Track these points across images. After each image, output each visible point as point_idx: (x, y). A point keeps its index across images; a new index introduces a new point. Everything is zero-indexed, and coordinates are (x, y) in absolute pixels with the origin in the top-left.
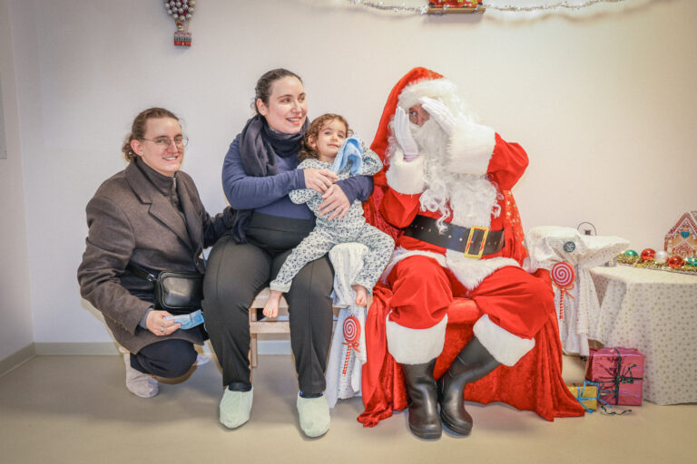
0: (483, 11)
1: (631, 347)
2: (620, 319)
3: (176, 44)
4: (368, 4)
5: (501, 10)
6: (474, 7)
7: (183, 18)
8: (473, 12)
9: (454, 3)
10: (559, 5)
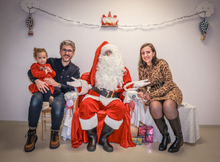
0: (118, 26)
4: (84, 24)
5: (123, 26)
6: (115, 25)
7: (31, 27)
8: (114, 27)
9: (109, 24)
10: (140, 25)
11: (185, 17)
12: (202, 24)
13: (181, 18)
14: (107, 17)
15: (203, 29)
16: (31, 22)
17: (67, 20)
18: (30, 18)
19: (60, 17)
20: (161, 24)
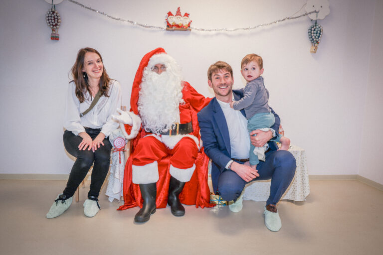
0: (190, 30)
3: (51, 39)
4: (140, 25)
5: (198, 30)
6: (187, 28)
7: (55, 27)
8: (186, 30)
9: (178, 26)
10: (223, 29)
11: (289, 18)
12: (313, 29)
13: (283, 20)
14: (174, 15)
15: (313, 37)
16: (55, 19)
17: (113, 18)
18: (53, 12)
19: (102, 13)
20: (255, 28)
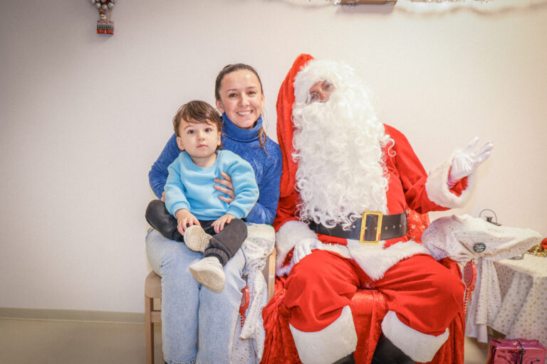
1: (532, 338)
2: (525, 312)
3: (98, 32)
7: (105, 7)
